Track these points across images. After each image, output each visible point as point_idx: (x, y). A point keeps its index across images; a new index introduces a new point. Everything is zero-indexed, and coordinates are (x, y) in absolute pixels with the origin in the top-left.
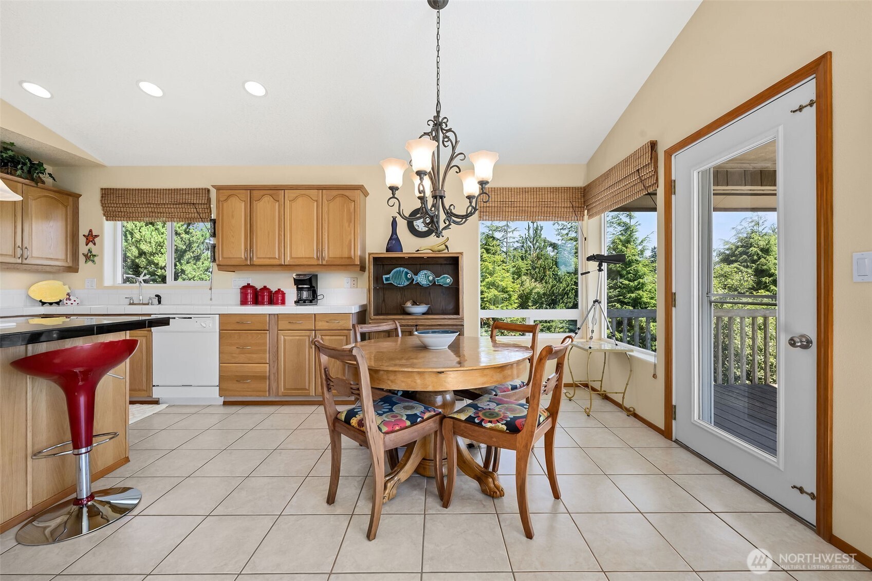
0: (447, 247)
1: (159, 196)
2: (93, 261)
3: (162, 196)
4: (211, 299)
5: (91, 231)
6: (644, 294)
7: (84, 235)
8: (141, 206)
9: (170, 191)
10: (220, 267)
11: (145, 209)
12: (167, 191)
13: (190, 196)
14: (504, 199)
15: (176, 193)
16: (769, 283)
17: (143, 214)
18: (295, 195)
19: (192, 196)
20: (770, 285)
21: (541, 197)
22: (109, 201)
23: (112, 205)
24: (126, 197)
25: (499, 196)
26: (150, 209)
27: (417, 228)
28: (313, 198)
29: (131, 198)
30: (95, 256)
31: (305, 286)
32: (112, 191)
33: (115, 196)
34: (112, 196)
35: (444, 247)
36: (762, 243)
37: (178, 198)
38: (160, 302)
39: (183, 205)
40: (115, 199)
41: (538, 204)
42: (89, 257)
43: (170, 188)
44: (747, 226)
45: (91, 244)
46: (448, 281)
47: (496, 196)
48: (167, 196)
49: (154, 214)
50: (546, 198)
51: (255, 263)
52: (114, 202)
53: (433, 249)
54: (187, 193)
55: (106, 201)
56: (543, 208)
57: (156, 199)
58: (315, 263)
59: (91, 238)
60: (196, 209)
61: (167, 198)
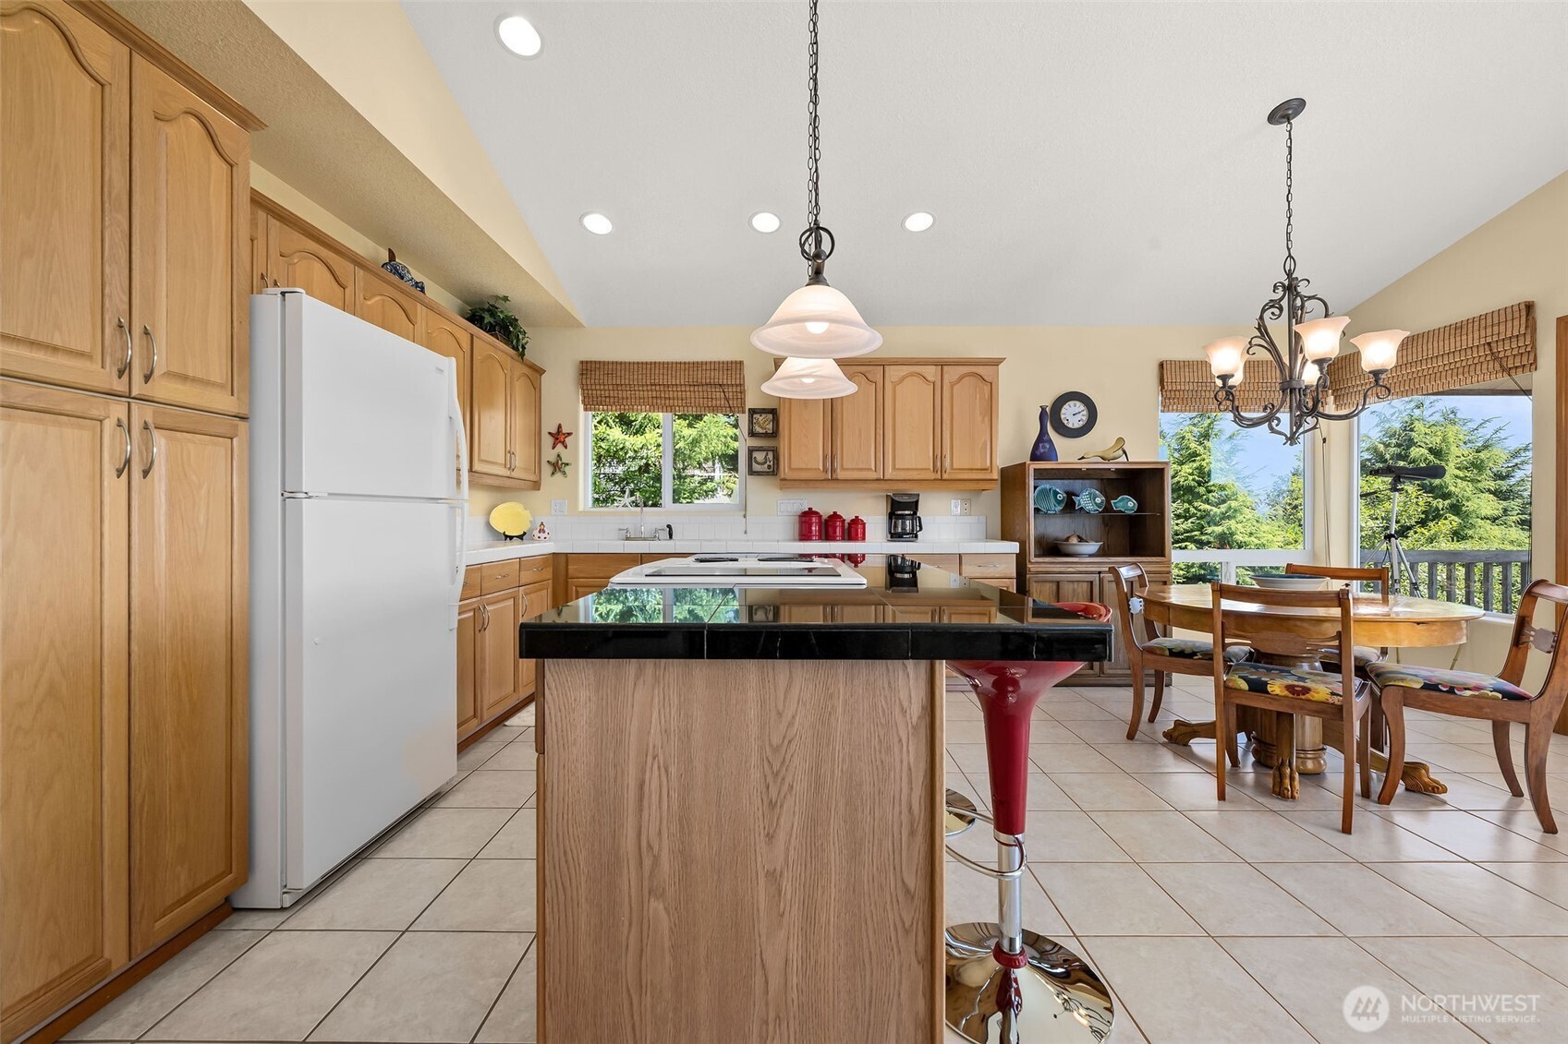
0: (1125, 452)
1: (670, 372)
2: (564, 473)
3: (674, 373)
4: (746, 532)
5: (560, 427)
6: (1239, 526)
7: (550, 433)
8: (641, 388)
9: (687, 366)
10: (784, 482)
11: (646, 393)
12: (683, 366)
13: (717, 373)
14: (1205, 379)
15: (700, 369)
16: (1442, 509)
17: (642, 401)
18: (902, 374)
19: (721, 372)
20: (1446, 513)
21: (1261, 376)
22: (593, 381)
23: (598, 387)
24: (619, 374)
25: (1196, 374)
26: (654, 393)
27: (1065, 422)
28: (929, 379)
29: (627, 377)
30: (567, 464)
31: (907, 512)
32: (598, 366)
33: (602, 373)
34: (597, 373)
35: (1120, 452)
36: (1435, 441)
37: (700, 376)
38: (671, 537)
39: (705, 387)
40: (602, 377)
41: (1256, 387)
42: (557, 466)
43: (687, 360)
44: (1402, 408)
45: (560, 446)
46: (1130, 504)
47: (1191, 374)
48: (682, 373)
49: (659, 401)
50: (1269, 377)
51: (839, 477)
52: (601, 381)
53: (1106, 456)
54: (712, 368)
55: (588, 380)
56: (1264, 393)
57: (665, 377)
58: (933, 476)
59: (559, 437)
60: (724, 392)
61: (682, 376)
